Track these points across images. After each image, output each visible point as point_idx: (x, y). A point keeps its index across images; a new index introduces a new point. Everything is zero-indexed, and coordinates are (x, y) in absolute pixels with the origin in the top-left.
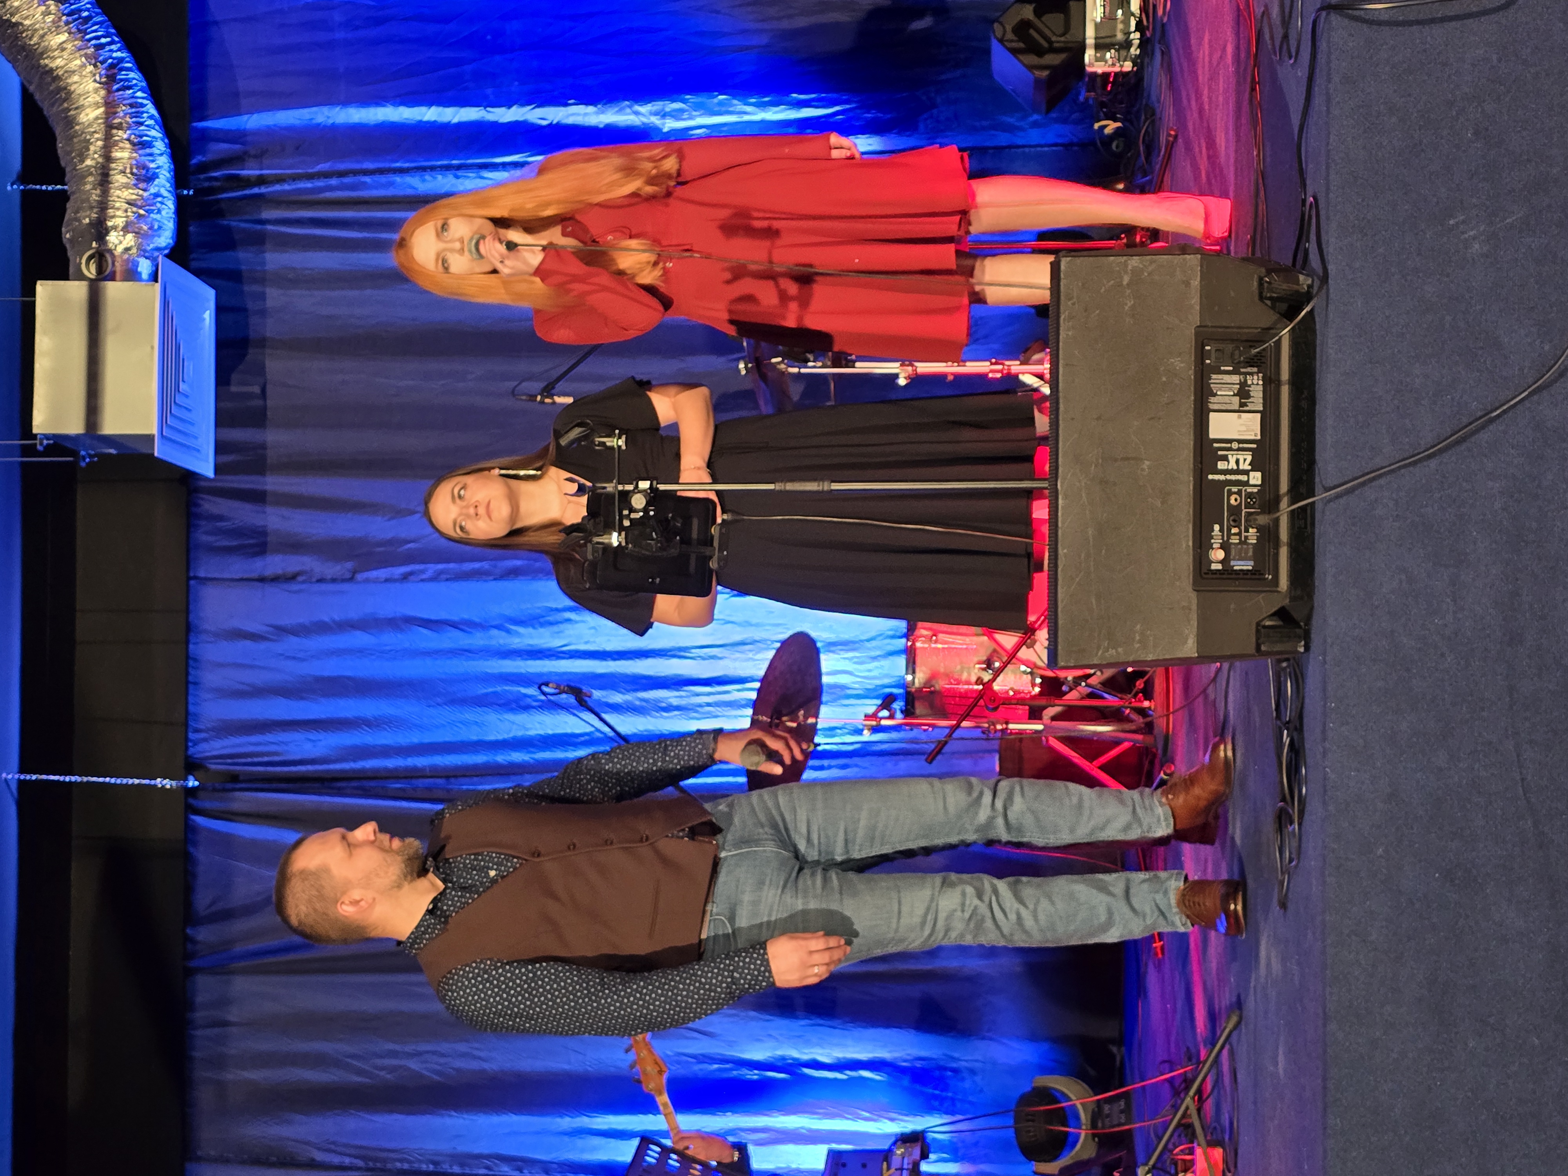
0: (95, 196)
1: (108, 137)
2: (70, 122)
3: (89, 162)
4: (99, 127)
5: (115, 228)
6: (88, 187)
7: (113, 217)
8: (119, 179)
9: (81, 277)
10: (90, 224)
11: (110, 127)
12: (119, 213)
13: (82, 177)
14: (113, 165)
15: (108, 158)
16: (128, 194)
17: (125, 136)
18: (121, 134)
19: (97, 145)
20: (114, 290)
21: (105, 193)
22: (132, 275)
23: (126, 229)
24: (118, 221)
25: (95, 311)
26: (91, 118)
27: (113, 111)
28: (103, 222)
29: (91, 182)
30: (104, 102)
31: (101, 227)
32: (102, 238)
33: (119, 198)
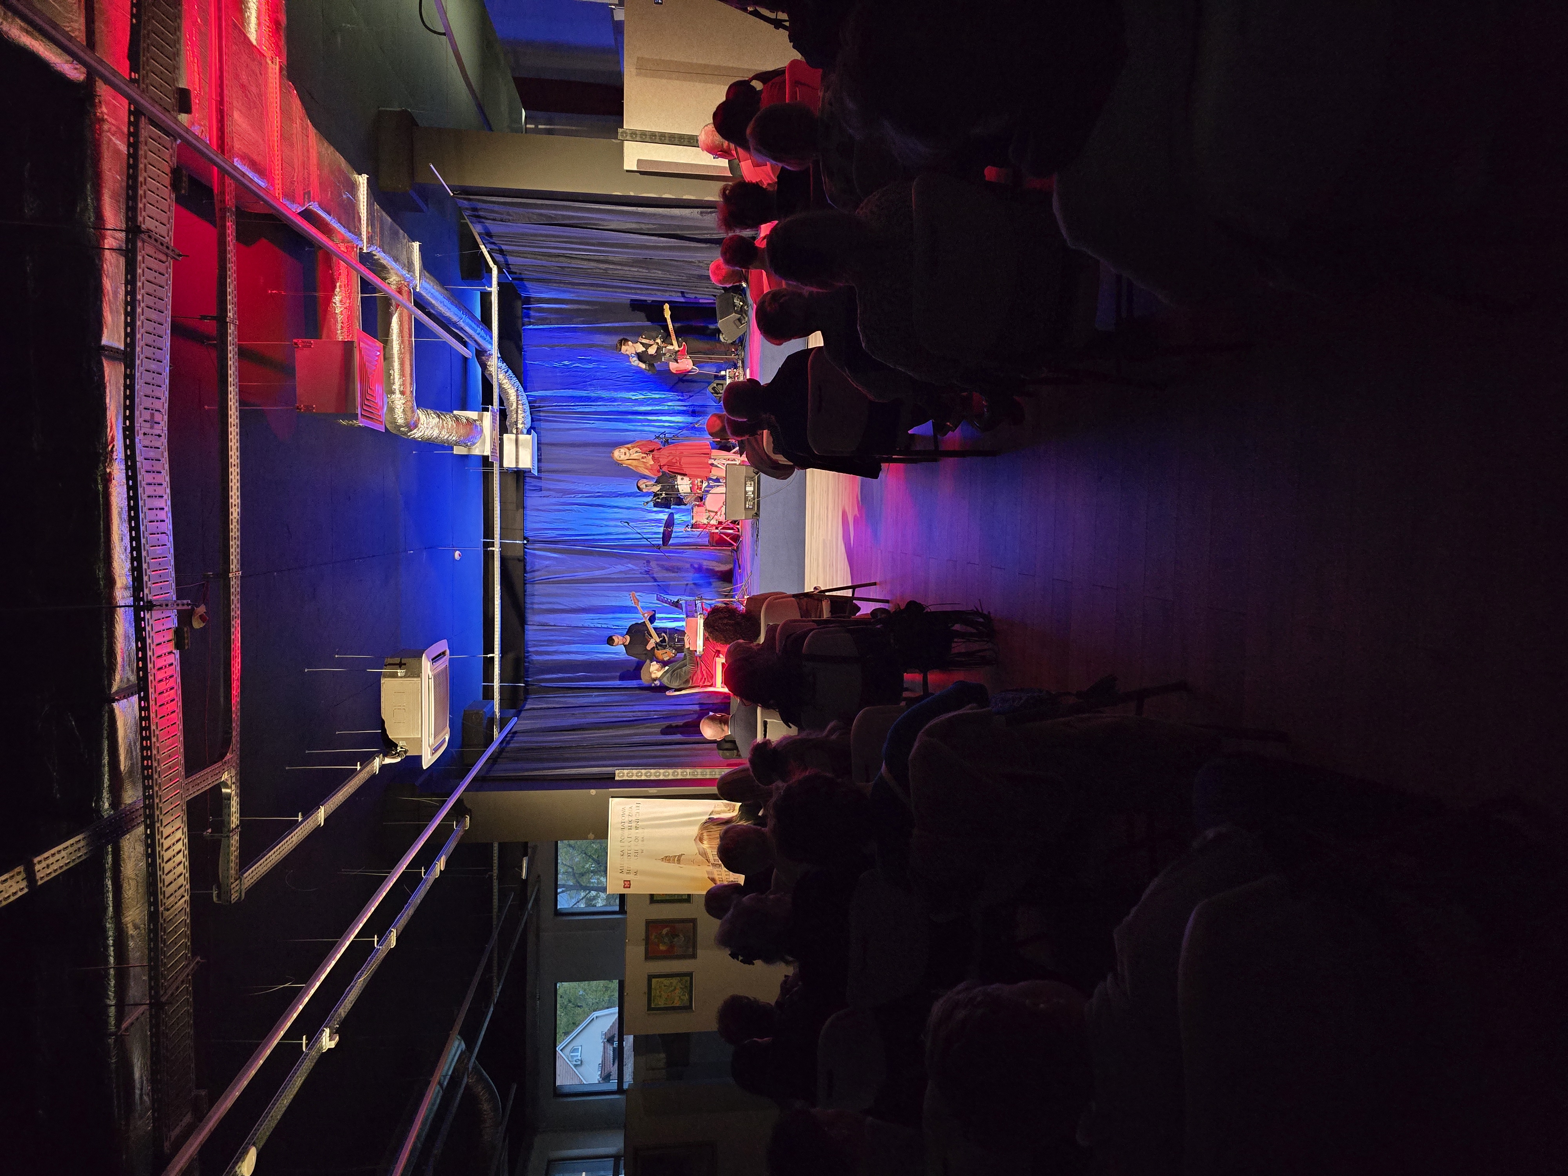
0: (515, 416)
1: (517, 403)
2: (509, 399)
3: (513, 408)
4: (515, 400)
7: (519, 420)
8: (519, 412)
9: (512, 433)
10: (514, 421)
11: (517, 401)
13: (512, 411)
14: (519, 409)
15: (517, 408)
16: (522, 415)
18: (520, 402)
19: (515, 404)
20: (521, 437)
21: (517, 415)
22: (522, 433)
23: (522, 424)
24: (520, 422)
25: (517, 440)
26: (513, 397)
27: (517, 396)
28: (517, 421)
29: (514, 413)
30: (515, 393)
31: (516, 423)
32: (517, 425)
33: (520, 416)
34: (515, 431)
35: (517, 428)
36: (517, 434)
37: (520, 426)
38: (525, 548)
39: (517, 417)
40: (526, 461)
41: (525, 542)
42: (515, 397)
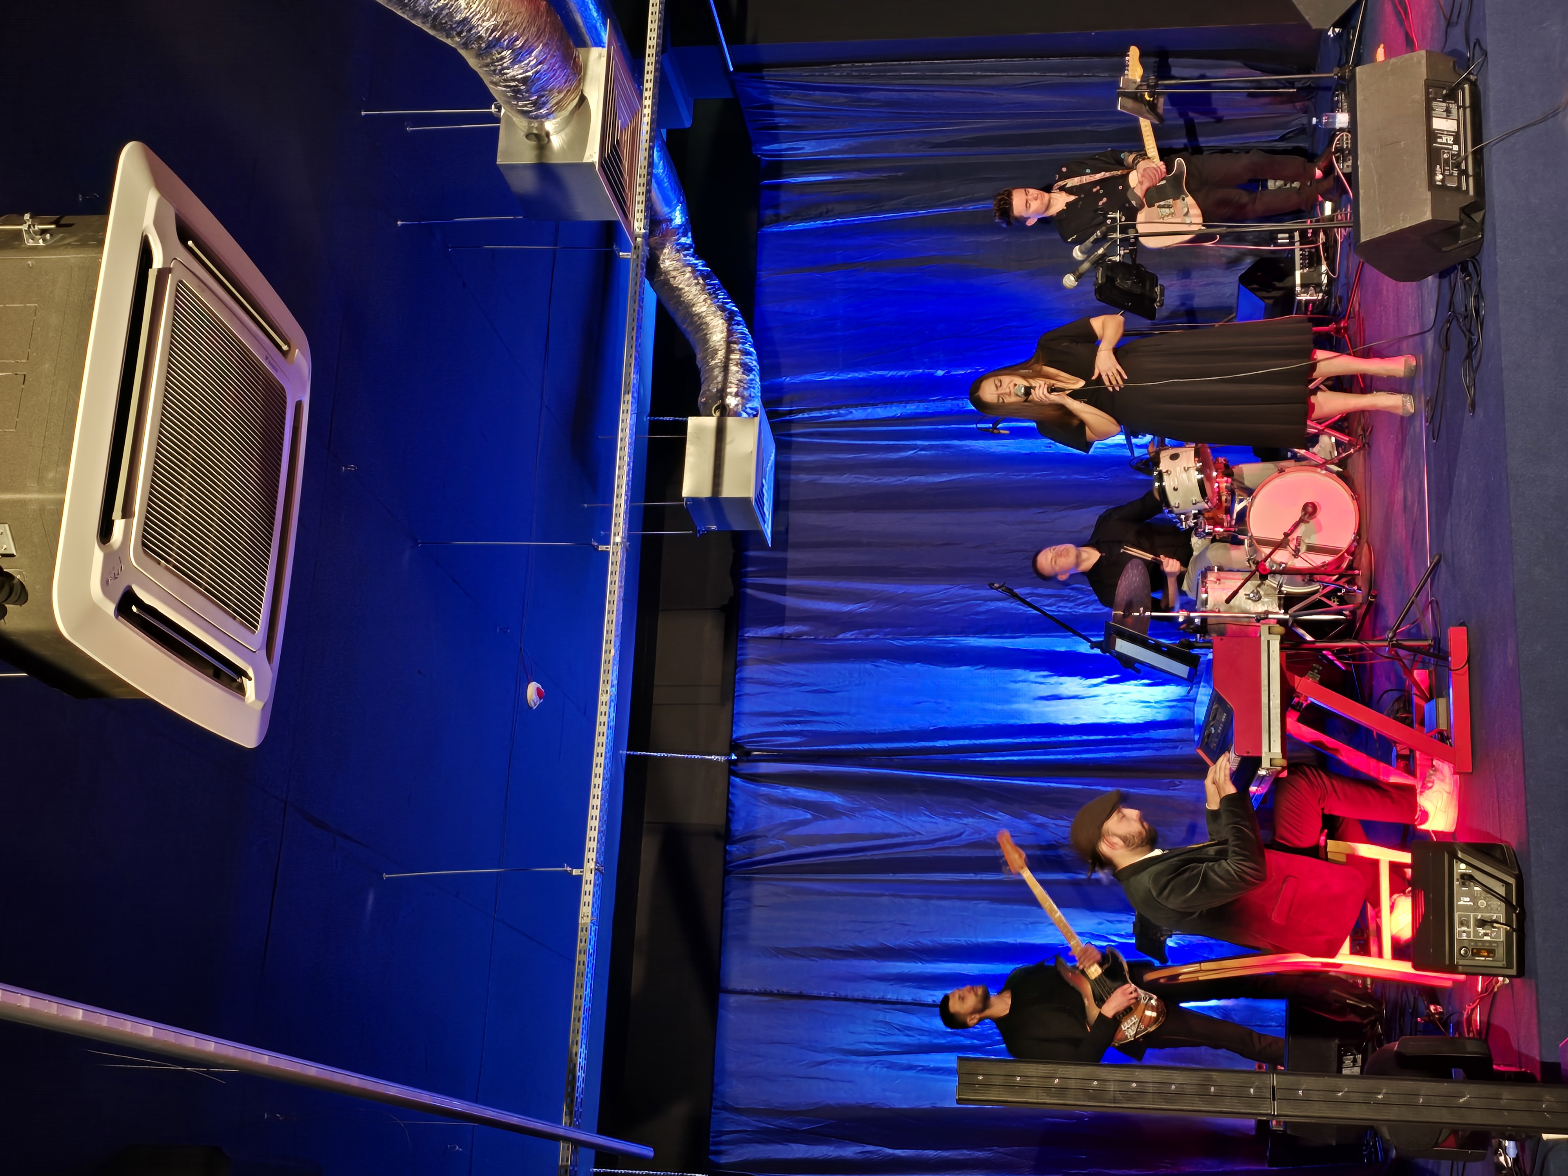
0: (720, 379)
1: (728, 348)
3: (716, 361)
4: (723, 343)
5: (730, 393)
7: (730, 387)
8: (733, 369)
9: (712, 415)
10: (718, 391)
11: (729, 344)
12: (733, 385)
13: (713, 369)
14: (731, 362)
15: (727, 359)
16: (738, 378)
17: (737, 348)
18: (734, 347)
19: (722, 352)
20: (731, 421)
21: (726, 377)
22: (736, 415)
23: (736, 396)
24: (733, 389)
25: (720, 432)
26: (718, 336)
27: (730, 333)
28: (724, 391)
29: (716, 372)
30: (723, 329)
31: (722, 393)
32: (723, 399)
33: (733, 380)
34: (716, 412)
35: (723, 404)
36: (723, 417)
37: (732, 401)
39: (725, 383)
40: (744, 479)
42: (725, 335)
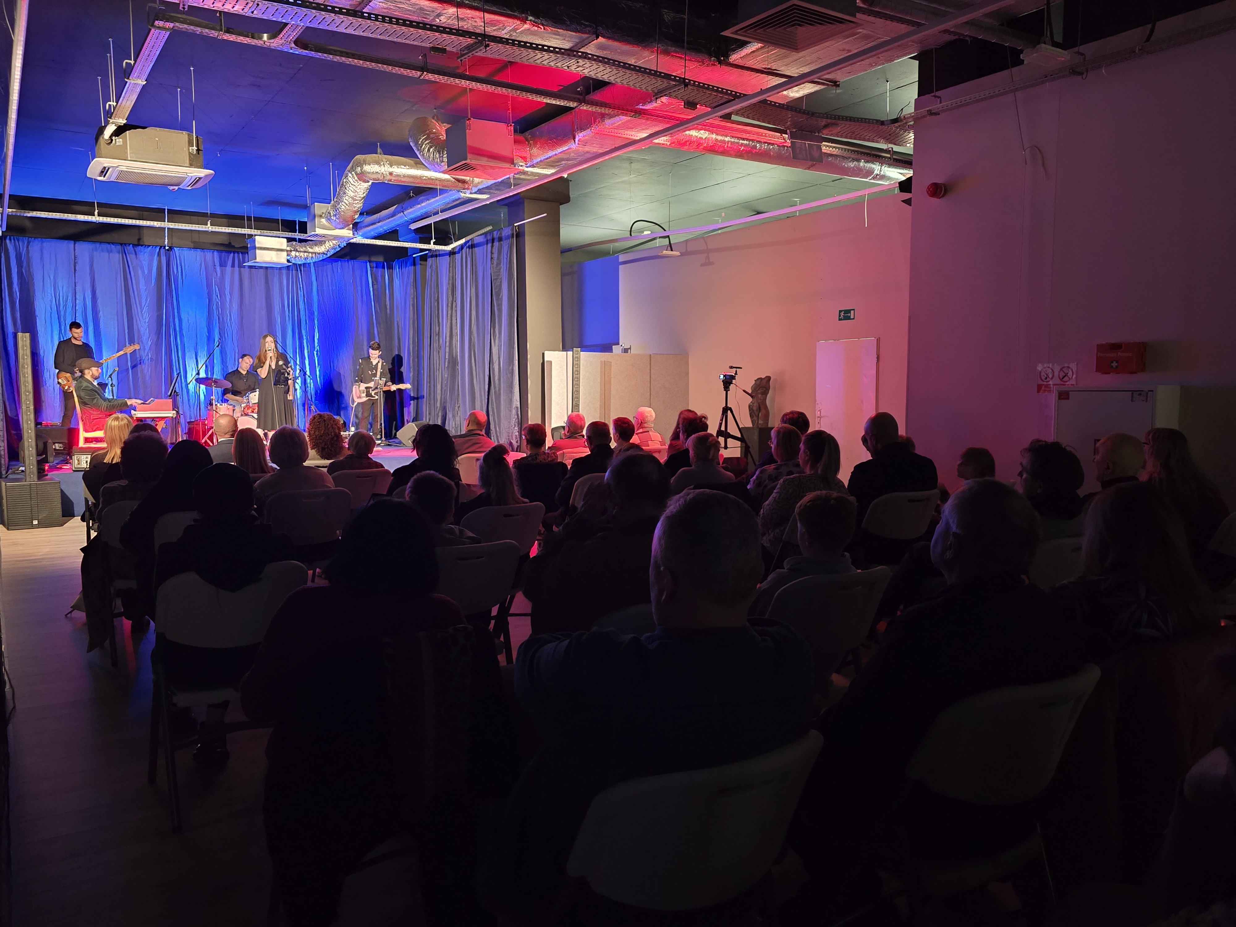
1: (314, 253)
2: (316, 245)
4: (315, 251)
6: (304, 248)
8: (306, 254)
11: (315, 253)
14: (308, 254)
16: (303, 256)
19: (310, 250)
20: (285, 253)
21: (303, 252)
22: (288, 255)
23: (296, 255)
24: (297, 254)
25: (281, 250)
26: (317, 249)
27: (319, 254)
28: (298, 251)
30: (321, 251)
31: (297, 251)
32: (294, 251)
33: (302, 254)
34: (288, 249)
35: (291, 251)
36: (287, 251)
37: (293, 253)
38: (161, 247)
39: (301, 252)
40: (263, 257)
41: (167, 248)
42: (319, 252)
